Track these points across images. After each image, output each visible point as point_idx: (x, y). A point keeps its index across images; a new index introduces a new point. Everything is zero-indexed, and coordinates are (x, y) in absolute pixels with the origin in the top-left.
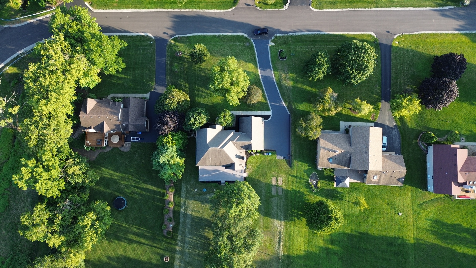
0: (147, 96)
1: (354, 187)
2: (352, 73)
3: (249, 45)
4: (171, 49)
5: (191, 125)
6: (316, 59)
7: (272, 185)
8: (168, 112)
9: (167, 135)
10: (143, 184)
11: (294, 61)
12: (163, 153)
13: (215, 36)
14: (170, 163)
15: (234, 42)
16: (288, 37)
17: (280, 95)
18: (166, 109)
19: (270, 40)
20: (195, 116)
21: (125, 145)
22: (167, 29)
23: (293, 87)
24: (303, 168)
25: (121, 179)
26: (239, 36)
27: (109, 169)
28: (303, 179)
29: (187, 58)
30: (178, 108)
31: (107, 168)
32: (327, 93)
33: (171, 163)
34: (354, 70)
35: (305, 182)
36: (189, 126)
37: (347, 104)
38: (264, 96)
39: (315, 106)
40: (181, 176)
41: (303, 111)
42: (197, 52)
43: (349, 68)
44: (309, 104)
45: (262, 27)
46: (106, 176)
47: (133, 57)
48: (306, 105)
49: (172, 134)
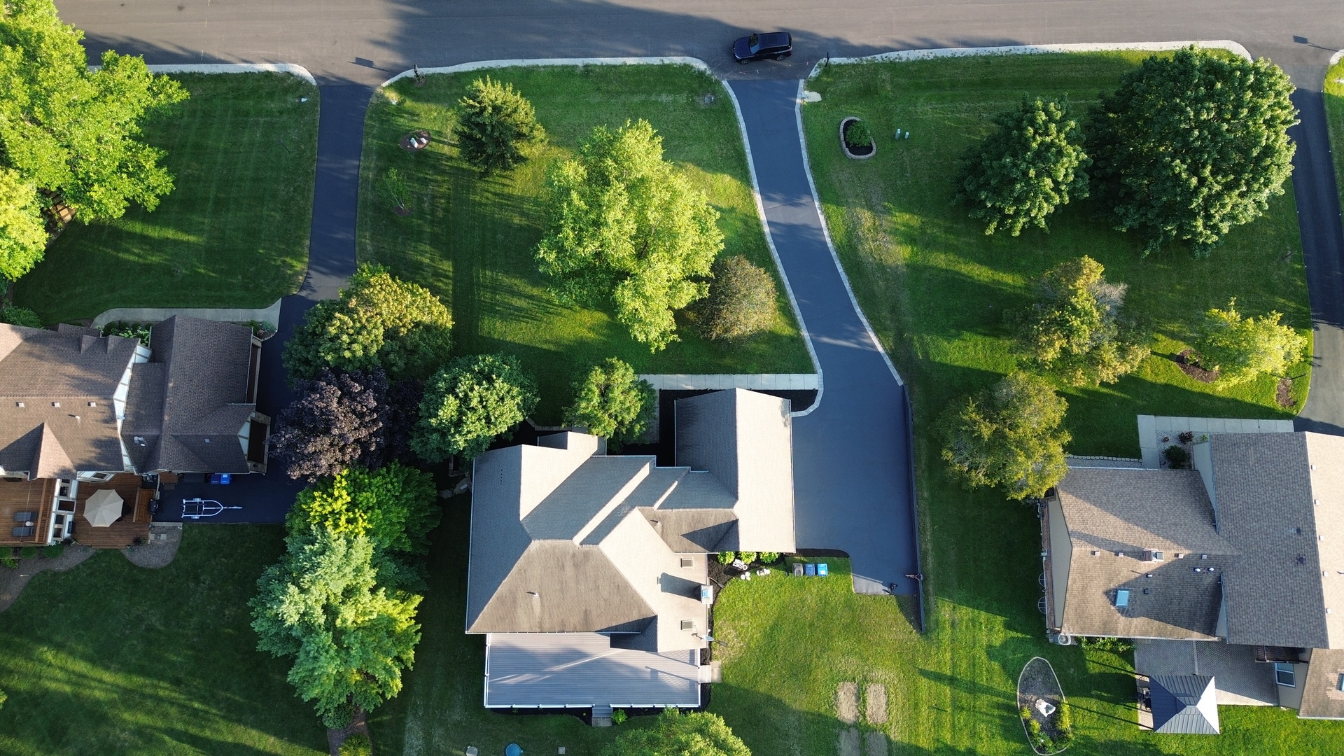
0: (270, 315)
1: (1235, 730)
2: (1197, 188)
3: (715, 102)
4: (382, 122)
5: (443, 432)
6: (1021, 129)
7: (840, 725)
8: (338, 371)
9: (326, 483)
10: (222, 725)
11: (907, 160)
12: (303, 571)
13: (569, 71)
14: (338, 622)
15: (650, 94)
16: (877, 67)
17: (854, 301)
18: (329, 358)
19: (802, 82)
20: (462, 388)
21: (151, 537)
22: (370, 47)
23: (912, 267)
24: (983, 638)
25: (124, 702)
26: (669, 66)
27: (72, 653)
28: (988, 690)
29: (451, 158)
30: (388, 354)
31: (59, 647)
32: (1080, 283)
33: (344, 621)
34: (1207, 172)
35: (999, 706)
36: (435, 436)
37: (1161, 337)
38: (785, 310)
39: (1029, 341)
40: (397, 685)
41: (963, 369)
42: (483, 109)
43: (1183, 162)
44: (988, 340)
45: (768, 28)
46: (53, 686)
47: (220, 158)
48: (976, 345)
49: (354, 480)
